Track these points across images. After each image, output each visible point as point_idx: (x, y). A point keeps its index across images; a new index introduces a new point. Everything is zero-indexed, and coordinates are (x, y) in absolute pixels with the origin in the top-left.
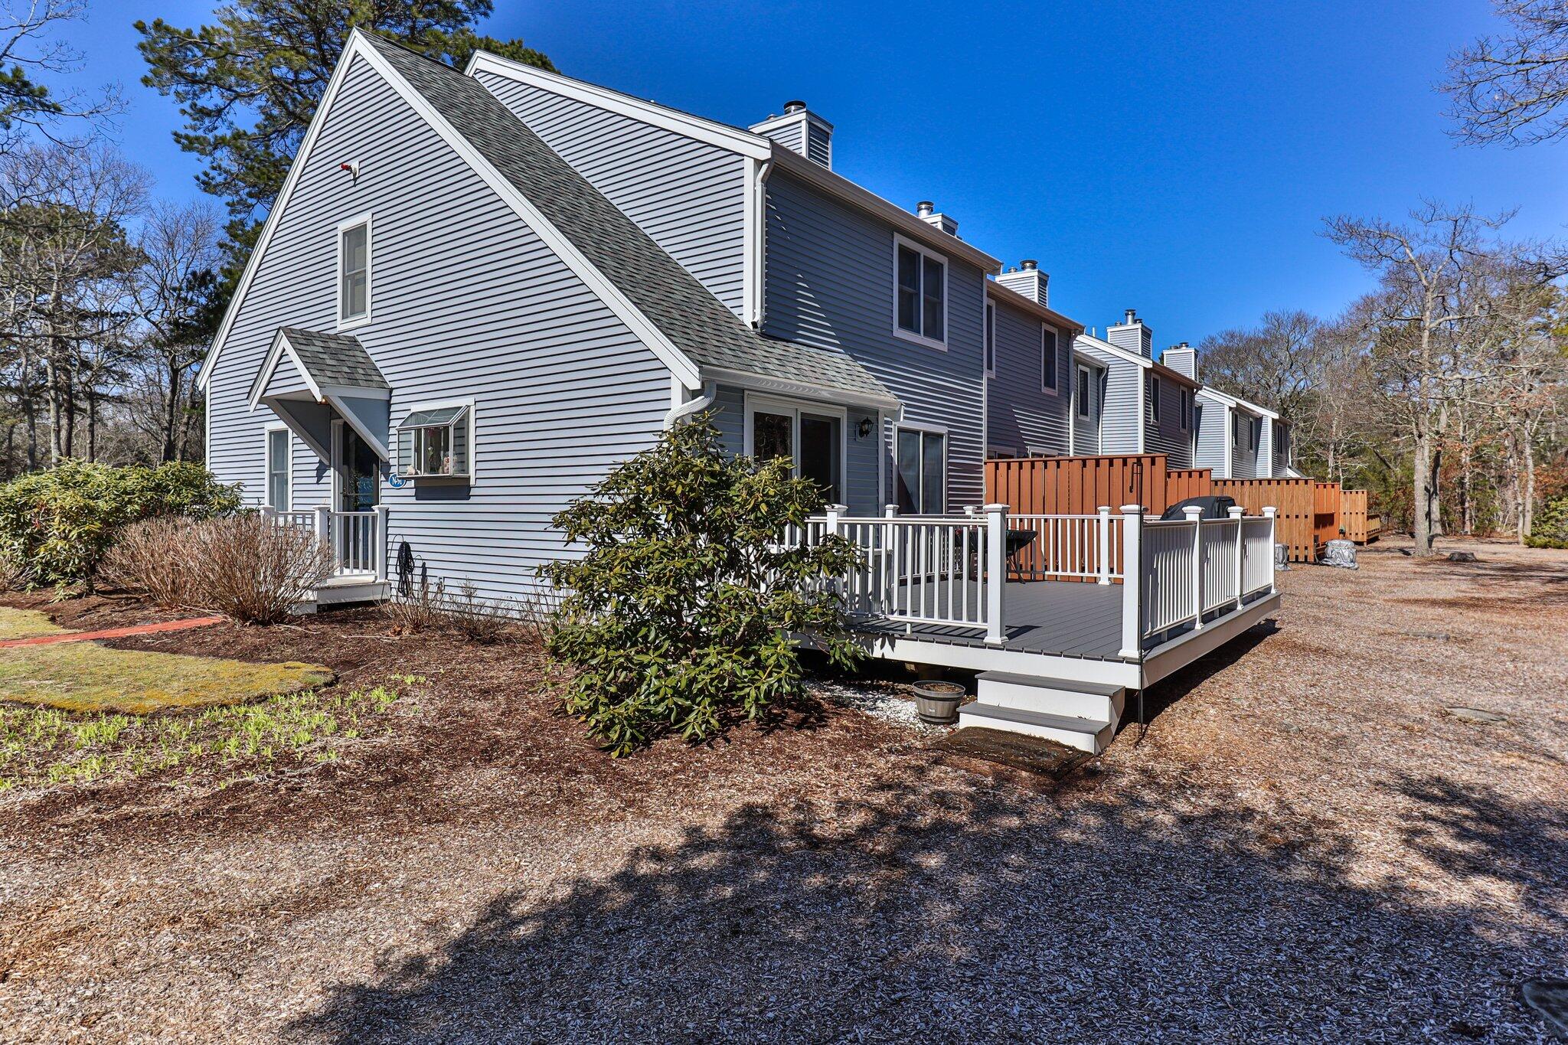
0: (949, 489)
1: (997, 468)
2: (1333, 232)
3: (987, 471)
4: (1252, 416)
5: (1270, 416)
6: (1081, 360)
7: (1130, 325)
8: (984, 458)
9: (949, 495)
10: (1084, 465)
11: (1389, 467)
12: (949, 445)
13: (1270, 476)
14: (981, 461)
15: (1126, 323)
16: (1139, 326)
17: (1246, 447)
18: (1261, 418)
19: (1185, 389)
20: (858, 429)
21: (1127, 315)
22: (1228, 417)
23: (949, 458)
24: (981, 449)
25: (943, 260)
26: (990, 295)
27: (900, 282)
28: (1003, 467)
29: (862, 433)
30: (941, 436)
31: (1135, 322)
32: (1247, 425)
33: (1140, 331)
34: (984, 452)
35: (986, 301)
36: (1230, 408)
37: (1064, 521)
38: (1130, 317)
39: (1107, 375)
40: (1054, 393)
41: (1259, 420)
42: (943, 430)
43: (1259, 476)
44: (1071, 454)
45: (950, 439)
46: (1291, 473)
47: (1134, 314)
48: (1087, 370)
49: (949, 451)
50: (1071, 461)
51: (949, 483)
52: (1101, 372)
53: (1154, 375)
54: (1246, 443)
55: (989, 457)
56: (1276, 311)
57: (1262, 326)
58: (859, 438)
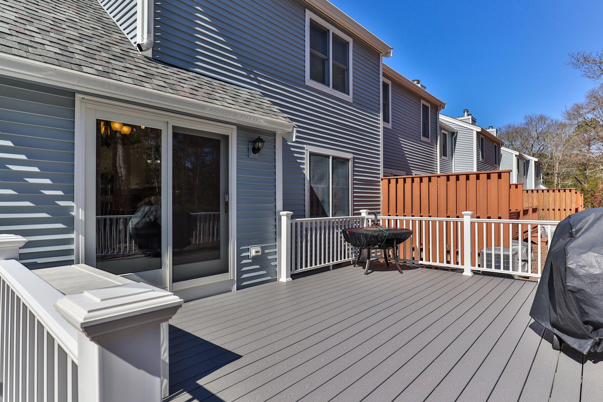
0: (354, 197)
1: (389, 182)
2: (574, 61)
3: (383, 185)
4: (525, 160)
5: (533, 160)
6: (443, 127)
7: (466, 117)
8: (381, 176)
9: (354, 201)
10: (448, 180)
11: (581, 184)
12: (354, 167)
13: (533, 188)
14: (379, 178)
15: (464, 116)
16: (470, 117)
17: (522, 174)
18: (529, 161)
19: (496, 145)
20: (251, 147)
21: (464, 112)
22: (515, 160)
23: (354, 175)
24: (379, 170)
25: (350, 40)
26: (384, 75)
27: (311, 47)
28: (393, 182)
29: (256, 150)
30: (348, 160)
31: (468, 115)
32: (523, 163)
33: (471, 119)
34: (381, 172)
35: (382, 79)
36: (516, 155)
37: (434, 222)
38: (466, 113)
39: (456, 136)
40: (428, 140)
41: (528, 162)
42: (350, 156)
43: (528, 188)
44: (439, 173)
45: (354, 162)
46: (542, 187)
47: (468, 112)
48: (446, 133)
49: (354, 171)
50: (439, 176)
51: (354, 192)
52: (453, 134)
53: (481, 136)
54: (523, 172)
55: (384, 176)
56: (530, 115)
57: (523, 121)
58: (252, 155)
